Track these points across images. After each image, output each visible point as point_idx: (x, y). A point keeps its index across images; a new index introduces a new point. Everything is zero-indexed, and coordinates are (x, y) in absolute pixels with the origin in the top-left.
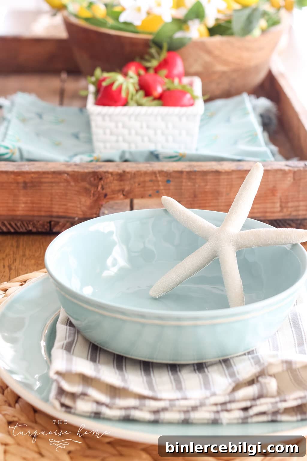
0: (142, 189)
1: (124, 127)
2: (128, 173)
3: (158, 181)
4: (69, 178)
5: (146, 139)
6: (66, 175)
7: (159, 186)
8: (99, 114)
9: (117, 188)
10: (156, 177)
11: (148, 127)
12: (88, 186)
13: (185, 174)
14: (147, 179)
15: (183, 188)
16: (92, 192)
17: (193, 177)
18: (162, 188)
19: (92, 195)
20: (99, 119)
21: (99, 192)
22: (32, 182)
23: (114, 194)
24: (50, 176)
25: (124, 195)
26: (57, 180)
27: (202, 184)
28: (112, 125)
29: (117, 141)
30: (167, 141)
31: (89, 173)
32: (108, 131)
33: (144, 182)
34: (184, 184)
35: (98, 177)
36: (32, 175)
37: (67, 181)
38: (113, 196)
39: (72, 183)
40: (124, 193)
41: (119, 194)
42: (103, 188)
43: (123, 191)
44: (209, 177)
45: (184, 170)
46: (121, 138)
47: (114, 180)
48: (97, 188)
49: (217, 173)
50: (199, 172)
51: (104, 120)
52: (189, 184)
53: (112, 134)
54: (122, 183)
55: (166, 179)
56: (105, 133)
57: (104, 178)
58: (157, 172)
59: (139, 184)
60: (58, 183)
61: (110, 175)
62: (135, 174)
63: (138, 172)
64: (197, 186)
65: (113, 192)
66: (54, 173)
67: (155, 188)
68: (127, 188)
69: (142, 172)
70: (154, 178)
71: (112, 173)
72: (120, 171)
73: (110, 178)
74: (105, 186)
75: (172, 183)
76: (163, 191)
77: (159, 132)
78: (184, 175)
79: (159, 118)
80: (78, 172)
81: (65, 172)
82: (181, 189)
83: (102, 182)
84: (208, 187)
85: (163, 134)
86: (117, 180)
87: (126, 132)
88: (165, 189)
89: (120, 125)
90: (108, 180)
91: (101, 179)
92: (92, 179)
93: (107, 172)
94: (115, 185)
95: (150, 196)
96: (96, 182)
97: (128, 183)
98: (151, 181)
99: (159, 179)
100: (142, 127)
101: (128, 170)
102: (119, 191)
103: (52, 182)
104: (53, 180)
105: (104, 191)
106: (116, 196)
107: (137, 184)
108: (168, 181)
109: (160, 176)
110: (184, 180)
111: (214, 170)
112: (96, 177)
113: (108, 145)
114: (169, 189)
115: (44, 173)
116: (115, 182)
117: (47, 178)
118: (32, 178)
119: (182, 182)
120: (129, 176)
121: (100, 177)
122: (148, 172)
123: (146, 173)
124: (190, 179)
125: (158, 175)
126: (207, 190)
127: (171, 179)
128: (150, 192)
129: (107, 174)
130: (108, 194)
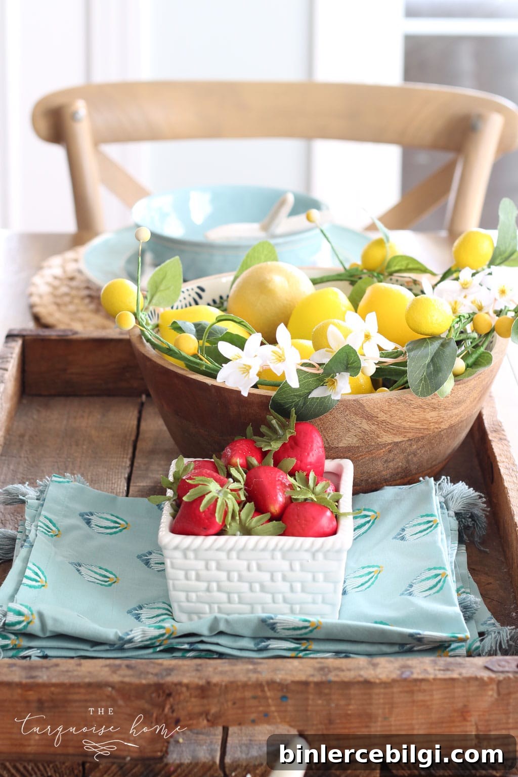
0: (240, 711)
1: (219, 568)
2: (216, 685)
3: (266, 698)
4: (114, 693)
5: (257, 587)
6: (110, 689)
7: (269, 705)
8: (176, 548)
9: (197, 710)
10: (263, 691)
11: (259, 568)
12: (147, 706)
13: (312, 685)
14: (248, 694)
15: (310, 708)
16: (155, 715)
17: (327, 691)
18: (273, 708)
19: (154, 720)
20: (178, 554)
21: (166, 716)
22: (52, 700)
23: (191, 719)
24: (82, 690)
25: (208, 721)
26: (93, 696)
27: (342, 703)
28: (201, 565)
29: (208, 590)
30: (292, 589)
31: (149, 686)
32: (193, 574)
33: (243, 699)
34: (310, 702)
35: (164, 692)
36: (53, 689)
37: (110, 697)
38: (191, 722)
39: (121, 702)
40: (209, 718)
41: (201, 720)
42: (173, 710)
43: (207, 713)
44: (354, 691)
45: (311, 679)
46: (214, 585)
47: (191, 696)
48: (163, 710)
49: (367, 684)
50: (335, 682)
51: (185, 557)
52: (320, 702)
53: (198, 578)
54: (205, 701)
55: (280, 694)
56: (187, 578)
57: (174, 694)
58: (264, 683)
59: (234, 703)
60: (97, 701)
61: (184, 689)
62: (226, 686)
63: (232, 683)
64: (333, 705)
65: (191, 716)
66: (89, 685)
67: (261, 709)
68: (214, 710)
69: (239, 684)
70: (260, 694)
71: (187, 686)
72: (202, 682)
73: (186, 693)
74: (175, 707)
75: (290, 702)
76: (276, 714)
77: (279, 576)
78: (311, 689)
79: (278, 555)
80: (130, 684)
81: (107, 684)
82: (307, 711)
83: (171, 699)
84: (351, 707)
85: (284, 578)
86: (196, 697)
87: (223, 575)
88: (278, 711)
89: (213, 565)
90: (182, 697)
91: (169, 695)
92: (154, 695)
93: (180, 684)
94: (194, 704)
95: (254, 722)
96: (161, 699)
97: (215, 700)
98: (255, 698)
99: (269, 694)
100: (249, 569)
101: (215, 679)
102: (201, 714)
103: (86, 701)
104: (87, 697)
105: (175, 715)
106: (195, 722)
107: (230, 704)
108: (284, 697)
109: (269, 690)
110: (311, 697)
111: (361, 679)
112: (161, 692)
113: (193, 596)
114: (286, 711)
115: (72, 685)
116: (193, 700)
117: (79, 693)
118: (53, 693)
119: (307, 699)
120: (217, 690)
121: (167, 691)
122: (250, 683)
123: (245, 686)
124: (320, 694)
125: (266, 689)
126: (349, 712)
127: (289, 695)
128: (253, 716)
129: (179, 687)
130: (182, 718)
